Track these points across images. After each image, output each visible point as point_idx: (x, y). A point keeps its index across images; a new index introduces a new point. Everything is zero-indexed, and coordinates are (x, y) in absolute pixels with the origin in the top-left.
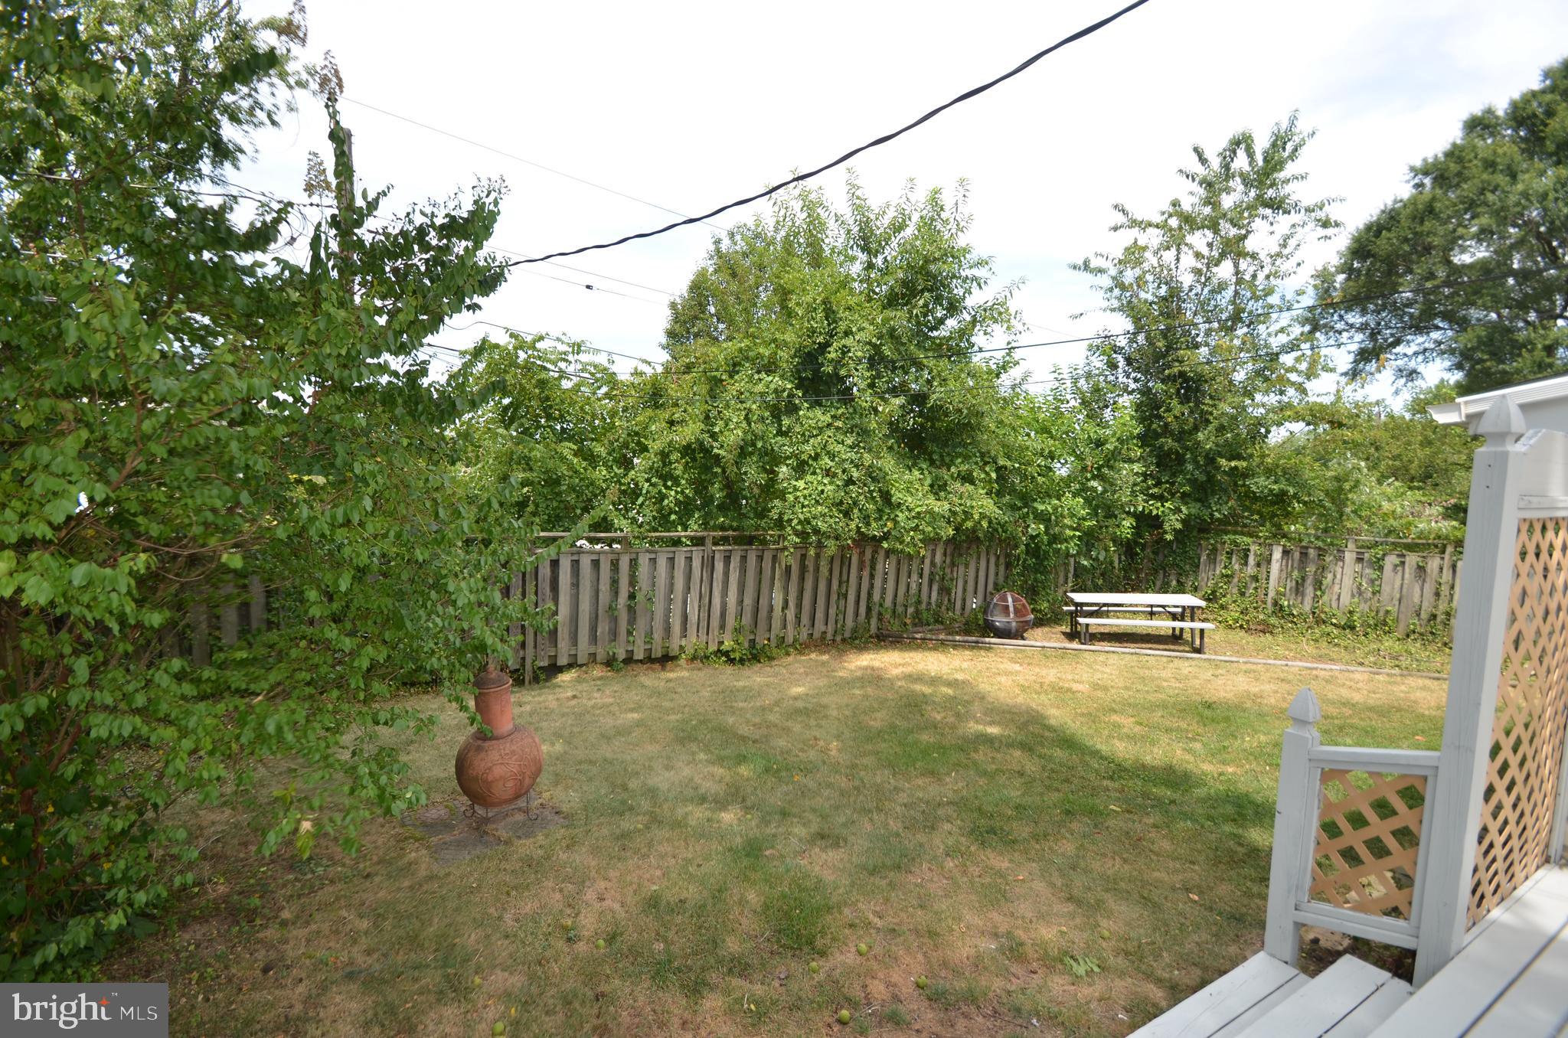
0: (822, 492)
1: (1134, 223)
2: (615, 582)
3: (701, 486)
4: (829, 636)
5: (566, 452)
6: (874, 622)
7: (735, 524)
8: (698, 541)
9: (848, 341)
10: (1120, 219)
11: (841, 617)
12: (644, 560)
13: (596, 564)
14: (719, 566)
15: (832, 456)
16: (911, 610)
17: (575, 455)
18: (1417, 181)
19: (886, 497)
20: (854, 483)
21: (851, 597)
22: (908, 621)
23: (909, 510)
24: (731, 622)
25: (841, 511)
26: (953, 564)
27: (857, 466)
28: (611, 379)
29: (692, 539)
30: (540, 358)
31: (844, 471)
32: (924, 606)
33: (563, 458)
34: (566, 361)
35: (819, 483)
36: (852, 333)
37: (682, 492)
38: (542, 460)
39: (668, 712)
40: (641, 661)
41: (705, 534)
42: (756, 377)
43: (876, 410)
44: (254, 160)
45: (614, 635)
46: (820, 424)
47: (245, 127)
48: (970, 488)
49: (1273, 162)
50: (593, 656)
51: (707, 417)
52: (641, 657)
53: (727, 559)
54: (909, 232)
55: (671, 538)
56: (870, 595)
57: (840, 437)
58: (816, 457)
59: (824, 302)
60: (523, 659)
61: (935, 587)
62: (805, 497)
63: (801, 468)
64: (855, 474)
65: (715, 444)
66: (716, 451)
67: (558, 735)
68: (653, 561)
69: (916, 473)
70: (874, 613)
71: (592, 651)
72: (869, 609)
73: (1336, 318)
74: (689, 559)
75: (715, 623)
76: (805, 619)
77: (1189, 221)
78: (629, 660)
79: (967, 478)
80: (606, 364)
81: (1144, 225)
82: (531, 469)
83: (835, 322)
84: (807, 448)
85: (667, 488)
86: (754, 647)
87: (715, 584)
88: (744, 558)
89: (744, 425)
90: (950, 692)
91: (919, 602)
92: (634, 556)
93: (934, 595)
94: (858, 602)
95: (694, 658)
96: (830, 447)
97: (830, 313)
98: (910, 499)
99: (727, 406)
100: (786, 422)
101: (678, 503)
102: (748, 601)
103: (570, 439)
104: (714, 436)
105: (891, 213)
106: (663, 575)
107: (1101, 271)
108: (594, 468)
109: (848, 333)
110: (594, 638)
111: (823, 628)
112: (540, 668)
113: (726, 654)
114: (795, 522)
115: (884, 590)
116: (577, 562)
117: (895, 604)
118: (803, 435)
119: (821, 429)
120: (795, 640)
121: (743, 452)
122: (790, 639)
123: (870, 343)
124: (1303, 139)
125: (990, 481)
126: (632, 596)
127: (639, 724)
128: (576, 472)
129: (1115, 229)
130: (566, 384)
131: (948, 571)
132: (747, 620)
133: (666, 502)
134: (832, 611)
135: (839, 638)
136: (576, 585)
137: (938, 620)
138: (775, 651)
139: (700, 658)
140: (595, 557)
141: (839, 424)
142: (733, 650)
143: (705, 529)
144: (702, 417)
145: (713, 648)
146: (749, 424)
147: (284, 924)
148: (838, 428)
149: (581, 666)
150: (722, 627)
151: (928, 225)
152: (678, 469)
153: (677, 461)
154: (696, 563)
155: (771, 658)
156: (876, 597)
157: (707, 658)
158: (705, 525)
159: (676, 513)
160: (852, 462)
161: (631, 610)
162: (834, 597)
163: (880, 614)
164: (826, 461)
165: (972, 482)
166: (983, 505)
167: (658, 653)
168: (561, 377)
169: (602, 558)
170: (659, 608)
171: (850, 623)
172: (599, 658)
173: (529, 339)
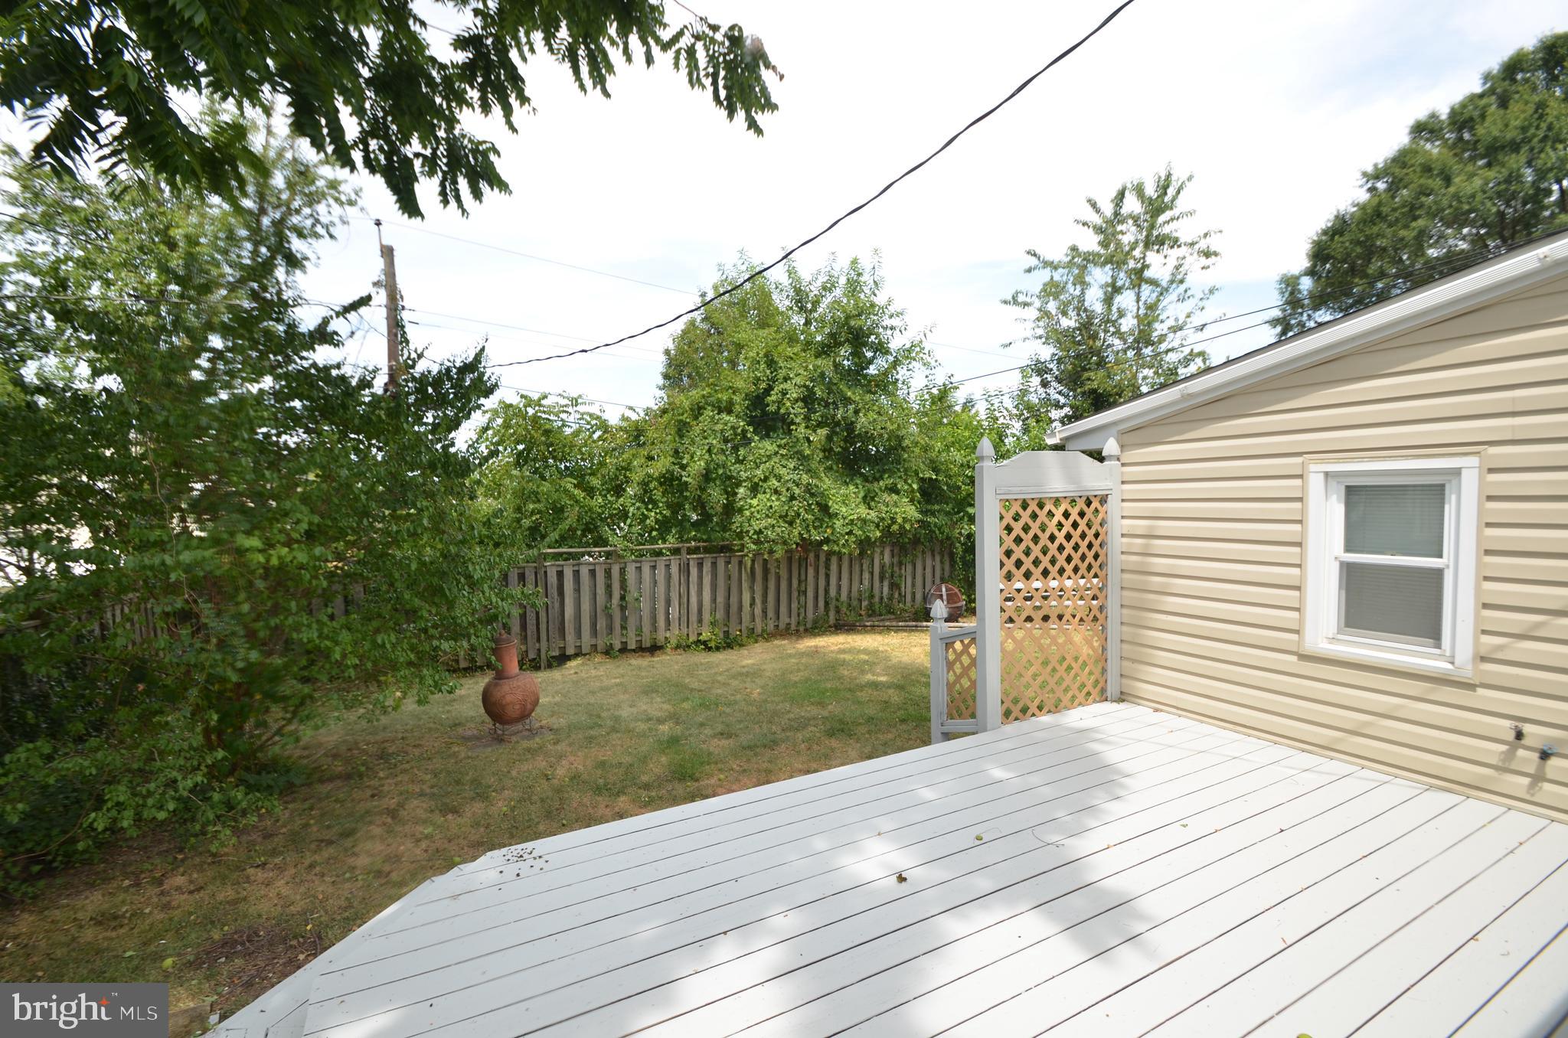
0: (771, 507)
1: (1047, 264)
2: (609, 587)
3: (675, 508)
4: (793, 627)
5: (569, 486)
6: (832, 614)
7: (704, 537)
8: (676, 551)
9: (787, 386)
10: (1034, 261)
11: (802, 610)
12: (631, 569)
13: (593, 573)
14: (694, 571)
15: (779, 478)
16: (865, 603)
17: (575, 486)
18: (1369, 185)
19: (824, 508)
20: (795, 499)
21: (810, 594)
22: (863, 613)
23: (844, 518)
24: (707, 617)
25: (786, 522)
26: (900, 563)
27: (797, 485)
28: (604, 426)
29: (669, 549)
30: (544, 412)
31: (788, 490)
32: (877, 599)
33: (566, 491)
34: (567, 412)
35: (768, 500)
36: (790, 379)
37: (661, 513)
38: (548, 494)
39: (643, 678)
40: (634, 651)
41: (680, 545)
42: (717, 417)
43: (808, 439)
44: (317, 266)
45: (610, 629)
46: (768, 453)
47: (309, 240)
48: (895, 497)
49: (1156, 207)
50: (594, 647)
51: (676, 452)
52: (633, 647)
53: (700, 565)
54: (838, 292)
55: (654, 550)
56: (827, 591)
57: (784, 462)
58: (766, 479)
59: (766, 355)
60: (539, 650)
61: (886, 583)
62: (758, 512)
63: (755, 489)
64: (797, 491)
65: (684, 473)
66: (684, 479)
67: (557, 693)
68: (639, 569)
69: (851, 487)
70: (832, 607)
71: (593, 643)
72: (827, 604)
73: (1305, 317)
74: (668, 566)
75: (694, 618)
76: (771, 613)
77: (1090, 259)
78: (624, 650)
79: (894, 490)
80: (599, 413)
81: (1055, 267)
82: (539, 501)
83: (776, 370)
84: (758, 472)
85: (648, 509)
86: (728, 638)
87: (691, 586)
88: (714, 564)
89: (707, 456)
90: (867, 658)
91: (872, 596)
92: (622, 565)
93: (886, 590)
94: (816, 598)
95: (678, 647)
96: (777, 471)
97: (771, 363)
98: (844, 510)
99: (693, 442)
100: (742, 452)
101: (657, 521)
102: (720, 599)
103: (571, 475)
104: (683, 467)
105: (822, 279)
106: (648, 580)
107: (1026, 304)
108: (592, 498)
109: (786, 379)
110: (594, 632)
111: (787, 620)
112: (553, 657)
113: (705, 643)
114: (752, 532)
115: (839, 587)
116: (578, 571)
117: (850, 599)
118: (755, 462)
119: (769, 457)
120: (763, 631)
121: (707, 476)
122: (759, 630)
123: (805, 386)
124: (1183, 183)
125: (913, 491)
126: (623, 598)
127: (617, 685)
128: (577, 501)
129: (1029, 270)
130: (568, 431)
131: (896, 569)
132: (720, 615)
133: (648, 521)
134: (794, 605)
135: (802, 629)
136: (577, 590)
137: (890, 611)
138: (745, 639)
139: (683, 647)
140: (591, 567)
141: (783, 452)
142: (710, 640)
143: (682, 541)
144: (671, 453)
145: (693, 638)
146: (710, 455)
147: (380, 779)
148: (782, 455)
149: (585, 655)
150: (700, 621)
151: (854, 287)
152: (658, 495)
153: (655, 488)
154: (674, 569)
155: (741, 645)
156: (833, 593)
157: (689, 647)
158: (681, 539)
159: (656, 530)
160: (794, 482)
161: (623, 608)
162: (795, 594)
163: (837, 607)
164: (774, 483)
165: (897, 492)
166: (906, 511)
167: (647, 644)
168: (563, 425)
169: (598, 568)
170: (645, 606)
171: (810, 616)
172: (599, 649)
173: (536, 398)
